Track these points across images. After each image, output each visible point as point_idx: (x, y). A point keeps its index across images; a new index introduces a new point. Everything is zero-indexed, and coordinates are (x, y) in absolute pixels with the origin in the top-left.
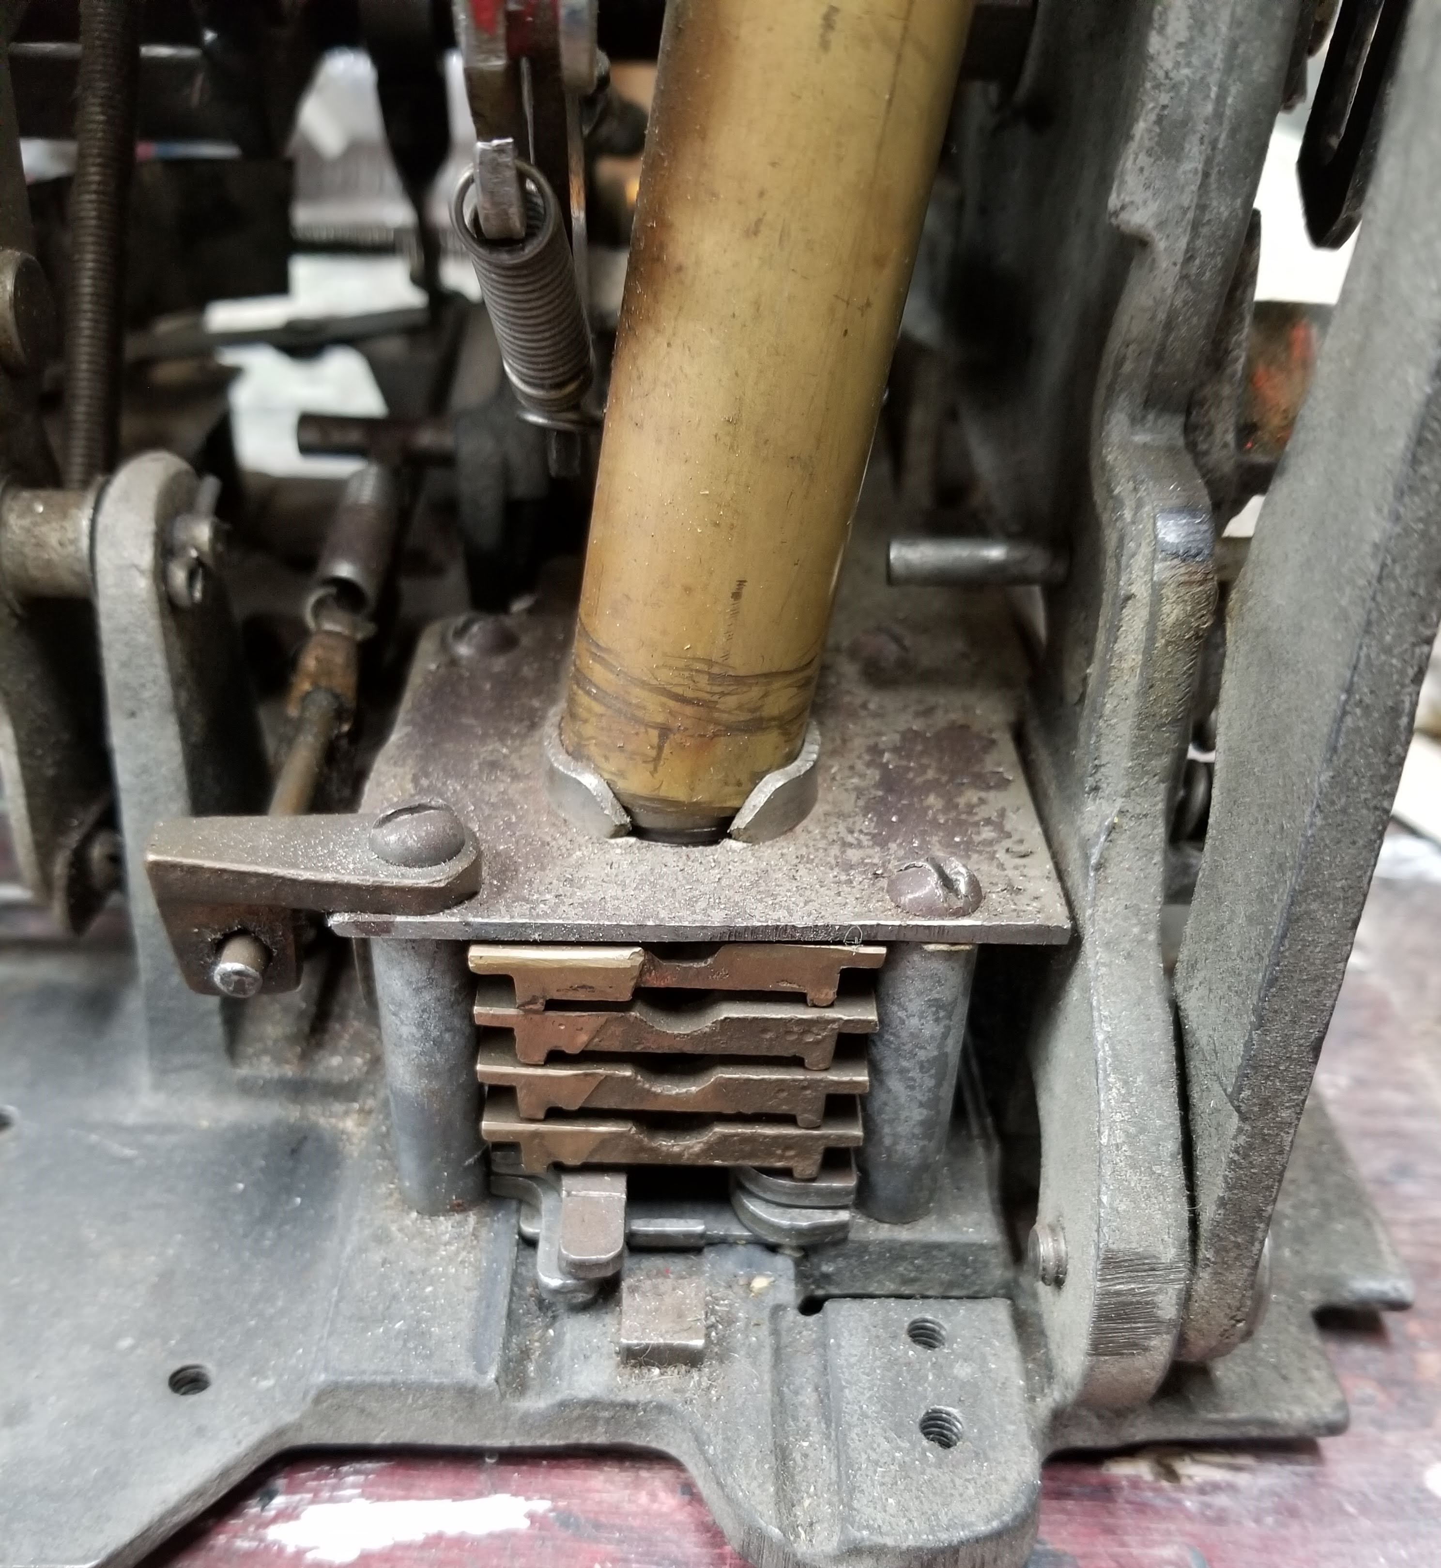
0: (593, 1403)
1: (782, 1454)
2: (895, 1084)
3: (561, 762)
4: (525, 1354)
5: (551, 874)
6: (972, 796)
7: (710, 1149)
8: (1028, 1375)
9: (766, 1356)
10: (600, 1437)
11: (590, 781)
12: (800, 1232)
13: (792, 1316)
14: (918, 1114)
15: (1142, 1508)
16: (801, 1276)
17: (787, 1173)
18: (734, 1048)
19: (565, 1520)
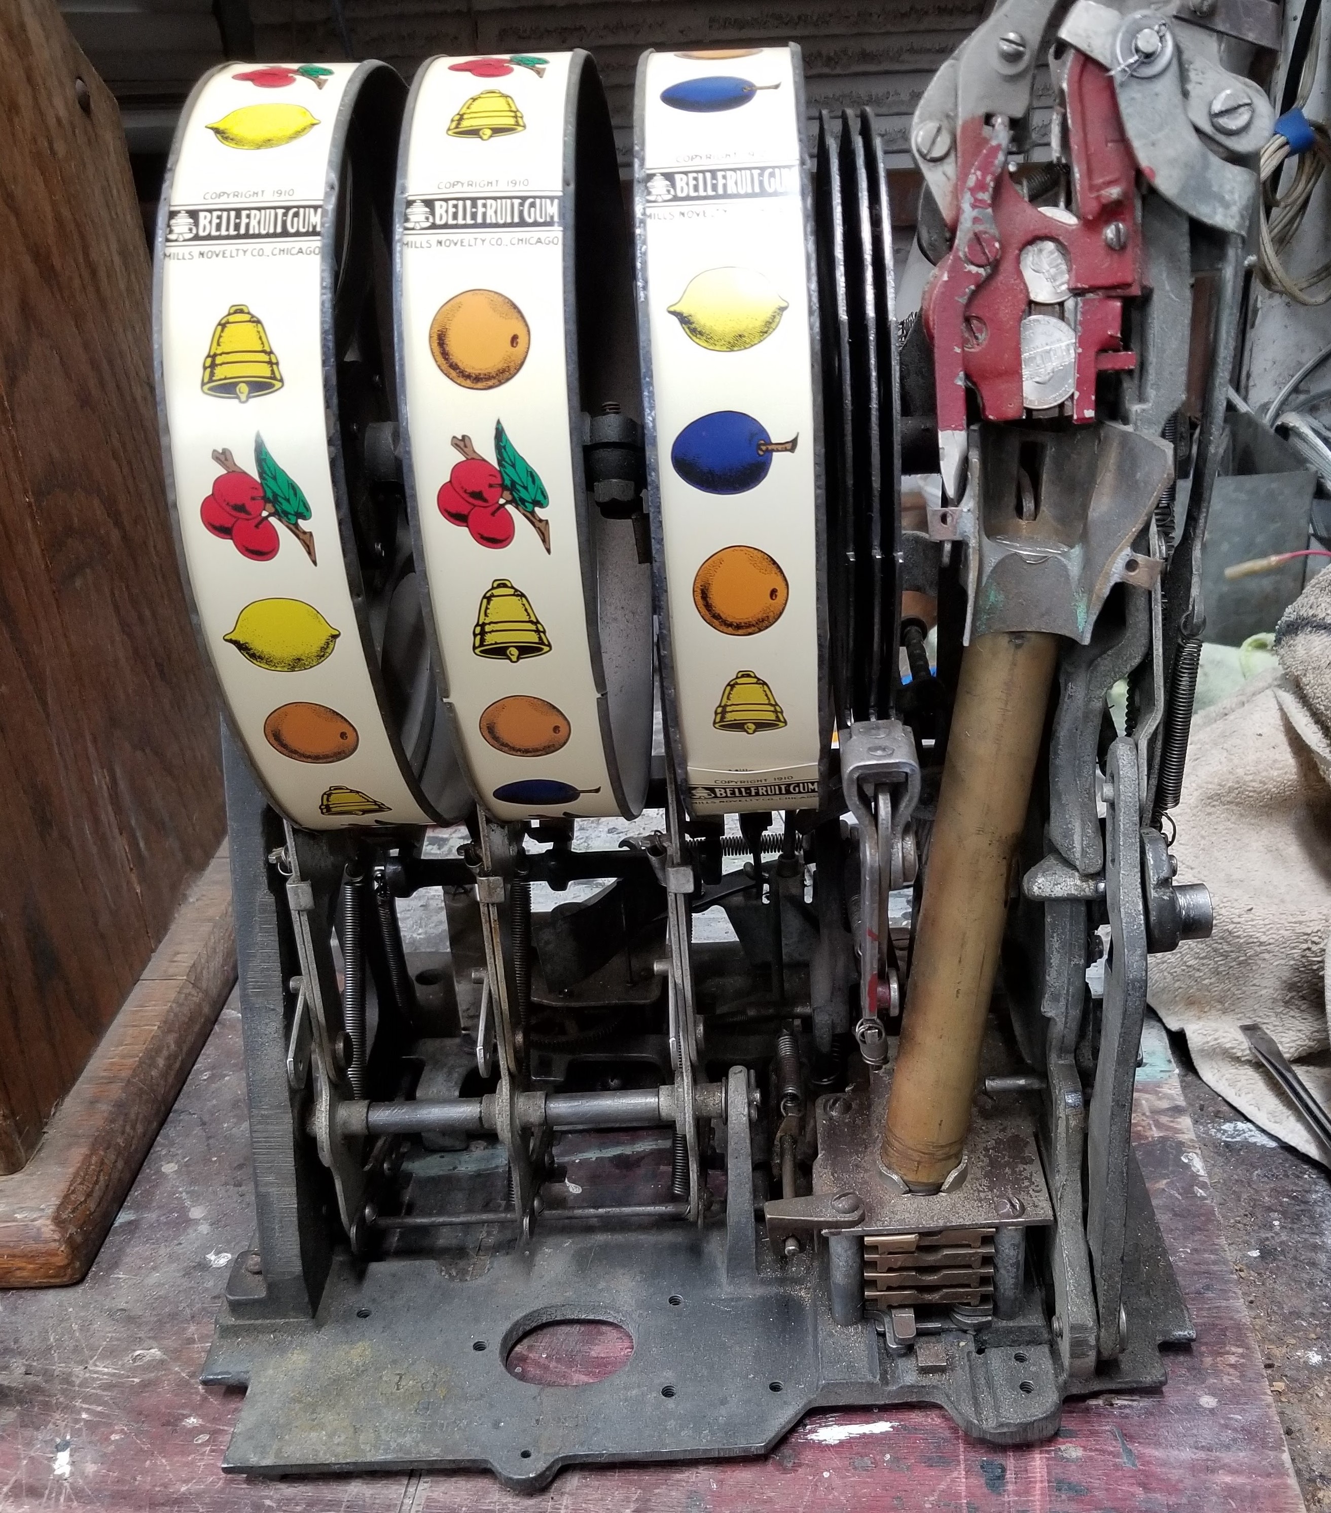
0: (912, 1386)
1: (975, 1399)
2: (1002, 1271)
3: (884, 1170)
4: (886, 1372)
5: (886, 1210)
6: (1021, 1167)
7: (942, 1298)
8: (1055, 1369)
9: (967, 1368)
10: (914, 1399)
11: (895, 1177)
12: (974, 1325)
13: (974, 1354)
14: (1012, 1281)
15: (1100, 1415)
16: (976, 1341)
17: (968, 1304)
18: (948, 1263)
19: (905, 1428)
